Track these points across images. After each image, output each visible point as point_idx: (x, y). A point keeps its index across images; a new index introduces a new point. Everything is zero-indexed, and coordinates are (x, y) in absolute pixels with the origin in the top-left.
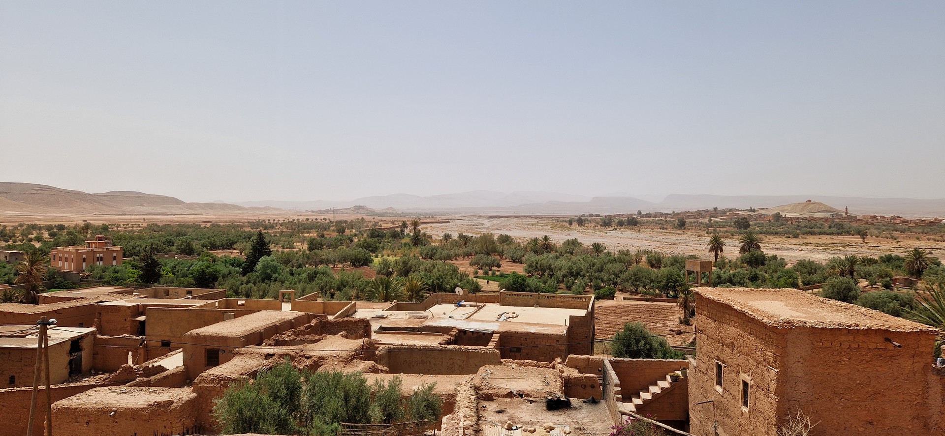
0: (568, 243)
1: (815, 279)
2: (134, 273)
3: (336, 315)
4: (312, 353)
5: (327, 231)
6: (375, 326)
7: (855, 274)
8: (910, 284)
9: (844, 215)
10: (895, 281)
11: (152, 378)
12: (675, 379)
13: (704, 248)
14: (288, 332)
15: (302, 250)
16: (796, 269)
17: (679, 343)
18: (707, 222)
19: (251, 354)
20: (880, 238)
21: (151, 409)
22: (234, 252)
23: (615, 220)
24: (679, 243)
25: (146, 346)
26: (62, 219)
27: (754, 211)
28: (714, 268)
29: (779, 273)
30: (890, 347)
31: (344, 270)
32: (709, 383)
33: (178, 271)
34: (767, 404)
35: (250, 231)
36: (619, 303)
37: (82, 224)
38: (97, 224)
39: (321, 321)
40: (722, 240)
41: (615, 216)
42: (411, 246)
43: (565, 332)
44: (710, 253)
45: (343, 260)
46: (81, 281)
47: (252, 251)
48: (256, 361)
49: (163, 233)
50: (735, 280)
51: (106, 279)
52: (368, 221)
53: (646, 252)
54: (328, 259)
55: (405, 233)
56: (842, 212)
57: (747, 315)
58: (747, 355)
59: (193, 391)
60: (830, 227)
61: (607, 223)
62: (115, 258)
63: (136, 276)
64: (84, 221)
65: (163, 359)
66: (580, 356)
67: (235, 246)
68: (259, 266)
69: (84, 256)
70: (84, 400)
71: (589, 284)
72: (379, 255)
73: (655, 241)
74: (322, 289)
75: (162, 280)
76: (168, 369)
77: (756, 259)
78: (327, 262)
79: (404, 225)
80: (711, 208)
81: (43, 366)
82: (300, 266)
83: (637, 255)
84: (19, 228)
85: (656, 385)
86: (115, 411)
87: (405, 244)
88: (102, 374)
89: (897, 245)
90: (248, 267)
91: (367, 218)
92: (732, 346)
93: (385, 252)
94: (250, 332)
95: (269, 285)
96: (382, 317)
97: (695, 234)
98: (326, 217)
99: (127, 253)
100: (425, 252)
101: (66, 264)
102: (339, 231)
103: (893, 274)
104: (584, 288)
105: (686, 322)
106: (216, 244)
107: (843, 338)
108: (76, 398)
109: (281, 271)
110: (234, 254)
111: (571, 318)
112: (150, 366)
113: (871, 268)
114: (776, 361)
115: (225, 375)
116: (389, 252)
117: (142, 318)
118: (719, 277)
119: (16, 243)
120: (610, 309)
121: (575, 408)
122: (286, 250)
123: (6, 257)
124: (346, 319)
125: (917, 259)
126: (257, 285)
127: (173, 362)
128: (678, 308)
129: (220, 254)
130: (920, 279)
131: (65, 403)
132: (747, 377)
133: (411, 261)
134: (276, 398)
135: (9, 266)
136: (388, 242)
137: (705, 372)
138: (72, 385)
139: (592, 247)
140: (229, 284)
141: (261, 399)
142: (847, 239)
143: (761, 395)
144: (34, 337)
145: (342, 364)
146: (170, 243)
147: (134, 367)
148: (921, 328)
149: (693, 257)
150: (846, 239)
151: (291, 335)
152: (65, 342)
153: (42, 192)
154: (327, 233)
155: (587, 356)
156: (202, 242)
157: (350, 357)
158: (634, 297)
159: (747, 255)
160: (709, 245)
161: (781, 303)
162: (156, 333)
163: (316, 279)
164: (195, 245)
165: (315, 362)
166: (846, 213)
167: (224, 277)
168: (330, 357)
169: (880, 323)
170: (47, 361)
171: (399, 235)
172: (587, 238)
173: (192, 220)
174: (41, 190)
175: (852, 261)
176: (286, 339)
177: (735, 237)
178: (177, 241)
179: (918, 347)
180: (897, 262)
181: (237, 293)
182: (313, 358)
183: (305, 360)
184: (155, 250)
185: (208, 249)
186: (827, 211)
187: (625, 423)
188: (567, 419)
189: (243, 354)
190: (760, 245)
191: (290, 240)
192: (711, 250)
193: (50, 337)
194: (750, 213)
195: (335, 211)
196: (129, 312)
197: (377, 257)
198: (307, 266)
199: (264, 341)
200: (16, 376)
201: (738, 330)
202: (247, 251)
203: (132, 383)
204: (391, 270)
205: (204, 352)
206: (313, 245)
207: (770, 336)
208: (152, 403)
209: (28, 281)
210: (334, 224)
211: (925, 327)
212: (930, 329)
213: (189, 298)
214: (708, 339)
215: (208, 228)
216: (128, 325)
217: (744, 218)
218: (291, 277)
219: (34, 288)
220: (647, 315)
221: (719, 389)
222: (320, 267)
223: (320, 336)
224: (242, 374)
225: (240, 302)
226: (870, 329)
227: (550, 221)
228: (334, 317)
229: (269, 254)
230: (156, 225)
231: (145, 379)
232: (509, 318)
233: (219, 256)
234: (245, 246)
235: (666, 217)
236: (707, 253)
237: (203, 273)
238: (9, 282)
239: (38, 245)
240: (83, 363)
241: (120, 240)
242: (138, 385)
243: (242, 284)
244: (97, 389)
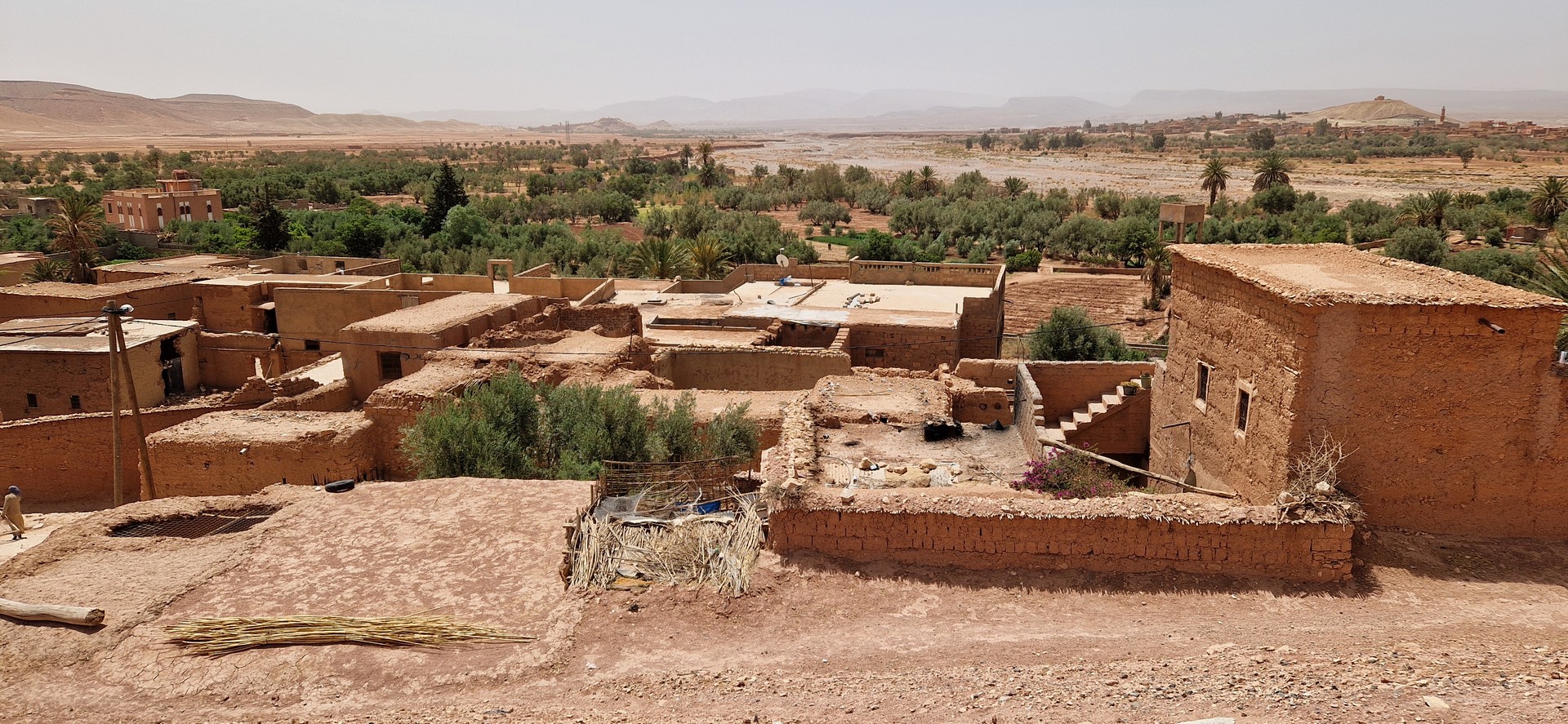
0: (964, 179)
1: (1376, 232)
2: (245, 234)
3: (583, 300)
4: (549, 359)
5: (558, 163)
6: (647, 317)
7: (1443, 221)
8: (1533, 237)
9: (1438, 122)
10: (1508, 233)
11: (298, 397)
12: (1131, 391)
13: (1193, 183)
14: (508, 326)
15: (519, 194)
16: (1344, 215)
17: (1140, 339)
18: (1203, 138)
19: (453, 360)
20: (1494, 161)
21: (304, 443)
22: (406, 199)
23: (1046, 137)
24: (1152, 176)
25: (281, 350)
26: (112, 142)
27: (1284, 117)
28: (1207, 217)
29: (1316, 223)
30: (1487, 332)
31: (590, 228)
32: (1185, 396)
33: (317, 230)
34: (1276, 426)
35: (428, 163)
36: (1046, 278)
37: (147, 152)
38: (171, 151)
39: (560, 309)
40: (1226, 169)
41: (1045, 132)
42: (701, 187)
43: (956, 324)
44: (1203, 191)
45: (588, 211)
46: (160, 246)
47: (434, 196)
48: (462, 370)
49: (284, 167)
50: (1240, 236)
51: (201, 244)
52: (626, 146)
53: (1094, 192)
54: (562, 210)
55: (689, 166)
56: (1435, 116)
57: (1257, 285)
58: (1252, 349)
59: (367, 417)
60: (1411, 143)
61: (1031, 143)
62: (209, 209)
63: (248, 238)
64: (148, 147)
65: (311, 368)
66: (979, 361)
67: (406, 188)
68: (448, 223)
69: (159, 205)
70: (196, 430)
71: (998, 247)
72: (648, 202)
73: (1111, 173)
74: (556, 259)
75: (292, 245)
76: (323, 384)
77: (1280, 200)
78: (562, 214)
79: (687, 152)
80: (1211, 114)
81: (123, 381)
82: (516, 221)
83: (1080, 197)
84: (43, 160)
85: (1099, 400)
86: (248, 447)
87: (690, 185)
88: (217, 392)
89: (1521, 173)
90: (432, 225)
91: (624, 140)
92: (1227, 337)
93: (656, 197)
94: (447, 327)
95: (470, 253)
96: (657, 303)
97: (1179, 159)
98: (553, 138)
99: (229, 200)
100: (723, 198)
101: (131, 218)
102: (577, 163)
103: (1508, 221)
104: (988, 254)
105: (1154, 306)
106: (374, 185)
107: (1411, 320)
108: (182, 428)
109: (486, 230)
110: (406, 201)
111: (967, 301)
112: (293, 379)
113: (1472, 212)
114: (1296, 359)
115: (414, 391)
116: (663, 197)
117: (269, 306)
118: (1215, 231)
119: (43, 185)
120: (1031, 286)
121: (970, 438)
122: (492, 195)
123: (30, 208)
124: (600, 305)
125: (1551, 196)
126: (449, 252)
127: (329, 373)
128: (1142, 284)
129: (382, 201)
130: (1551, 229)
131: (166, 435)
132: (1248, 385)
133: (701, 212)
134: (498, 425)
135: (37, 222)
136: (661, 181)
137: (1180, 379)
138: (173, 408)
139: (1004, 185)
140: (403, 251)
141: (475, 427)
142: (1438, 163)
143: (1267, 411)
144: (99, 335)
145: (599, 376)
146: (298, 183)
147: (267, 381)
148: (1542, 303)
149: (1176, 199)
150: (1435, 163)
151: (513, 331)
152: (150, 342)
153: (71, 97)
154: (558, 165)
155: (991, 360)
156: (351, 181)
157: (611, 364)
158: (1070, 266)
159: (1265, 193)
160: (1202, 177)
161: (1315, 266)
163: (546, 243)
164: (340, 186)
165: (555, 372)
166: (1442, 118)
167: (393, 239)
168: (579, 365)
169: (1475, 295)
170: (128, 370)
171: (678, 169)
172: (996, 170)
173: (330, 144)
174: (70, 94)
175: (1441, 200)
176: (506, 337)
177: (1247, 163)
178: (310, 181)
179: (1532, 332)
180: (1518, 202)
181: (418, 266)
182: (552, 366)
183: (540, 369)
184: (273, 194)
185: (362, 194)
186: (1409, 116)
187: (1048, 457)
188: (956, 454)
189: (439, 360)
190: (1290, 175)
191: (497, 177)
192: (1205, 186)
193: (126, 333)
194: (1277, 121)
195: (568, 128)
196: (246, 296)
197: (643, 206)
198: (529, 221)
199: (471, 340)
200: (80, 395)
201: (1239, 311)
202: (427, 197)
203: (267, 404)
204: (668, 227)
205: (376, 357)
206: (537, 187)
207: (1291, 319)
208: (303, 435)
209: (74, 247)
210: (569, 150)
211: (1548, 300)
212: (1555, 303)
213: (340, 274)
214: (1188, 328)
215: (357, 157)
216: (248, 316)
217: (1266, 131)
218: (504, 240)
219: (85, 258)
220: (1091, 296)
221: (1200, 404)
222: (551, 223)
223: (561, 333)
224: (440, 391)
225: (425, 280)
226: (1456, 305)
227: (934, 142)
228: (580, 302)
229: (464, 201)
230: (271, 153)
231: (287, 399)
232: (865, 302)
233: (382, 204)
234: (423, 188)
235: (1132, 131)
236: (1198, 191)
237: (358, 232)
238: (42, 248)
239: (79, 188)
240: (185, 375)
241: (214, 177)
242: (279, 407)
243: (424, 251)
244: (214, 414)
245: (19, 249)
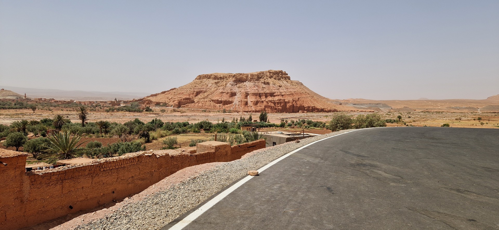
1: (3, 135)
7: (26, 130)
9: (24, 98)
10: (47, 132)
20: (43, 110)
56: (23, 96)
60: (15, 105)
89: (52, 114)
103: (47, 129)
113: (36, 126)
125: (59, 120)
130: (61, 130)
142: (25, 111)
166: (25, 97)
175: (25, 123)
180: (50, 123)
186: (14, 96)
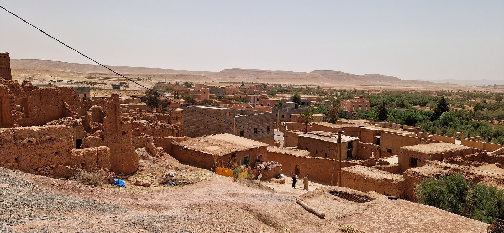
2: (375, 115)
3: (493, 152)
4: (475, 172)
5: (488, 99)
11: (383, 166)
14: (459, 157)
15: (470, 110)
19: (436, 165)
21: (383, 181)
22: (427, 108)
25: (380, 151)
26: (346, 87)
31: (499, 125)
33: (396, 116)
35: (436, 97)
37: (353, 90)
38: (359, 90)
39: (482, 154)
45: (499, 118)
46: (352, 116)
47: (437, 108)
48: (439, 169)
49: (389, 95)
51: (363, 116)
59: (403, 178)
62: (367, 106)
63: (376, 116)
64: (354, 88)
65: (388, 158)
67: (427, 105)
68: (441, 117)
69: (354, 104)
70: (354, 169)
74: (482, 135)
75: (388, 119)
76: (391, 164)
78: (488, 118)
81: (339, 152)
82: (467, 119)
84: (329, 90)
86: (367, 178)
88: (360, 160)
90: (435, 117)
94: (436, 153)
95: (447, 129)
98: (488, 90)
99: (372, 104)
101: (347, 107)
102: (497, 100)
106: (417, 103)
108: (350, 168)
109: (455, 121)
110: (427, 109)
112: (382, 160)
115: (421, 173)
117: (379, 137)
119: (328, 97)
122: (458, 109)
123: (324, 103)
124: (500, 156)
126: (439, 127)
127: (394, 161)
129: (418, 108)
131: (345, 169)
134: (451, 192)
135: (325, 107)
138: (349, 162)
140: (423, 125)
141: (442, 191)
144: (334, 138)
145: (496, 183)
146: (393, 101)
147: (375, 159)
151: (461, 159)
152: (346, 142)
153: (338, 75)
154: (488, 100)
156: (409, 101)
157: (502, 180)
162: (385, 145)
163: (478, 128)
164: (406, 103)
165: (477, 177)
167: (420, 121)
168: (488, 177)
170: (340, 149)
173: (405, 89)
174: (338, 73)
176: (458, 161)
178: (396, 100)
181: (427, 131)
182: (476, 175)
183: (470, 175)
184: (385, 104)
185: (412, 105)
189: (431, 164)
191: (462, 103)
193: (342, 139)
195: (495, 87)
196: (373, 133)
198: (472, 119)
199: (444, 159)
200: (327, 153)
202: (434, 108)
203: (374, 166)
205: (409, 159)
206: (477, 107)
208: (383, 178)
209: (332, 114)
210: (494, 95)
213: (401, 130)
215: (413, 94)
216: (372, 139)
218: (461, 125)
219: (334, 117)
222: (482, 121)
223: (481, 163)
224: (430, 175)
225: (430, 136)
228: (491, 153)
229: (448, 110)
230: (386, 91)
231: (380, 166)
233: (418, 109)
234: (433, 105)
237: (409, 117)
238: (325, 113)
239: (336, 98)
240: (353, 153)
241: (369, 98)
242: (377, 168)
243: (430, 126)
244: (359, 166)
245: (320, 113)
